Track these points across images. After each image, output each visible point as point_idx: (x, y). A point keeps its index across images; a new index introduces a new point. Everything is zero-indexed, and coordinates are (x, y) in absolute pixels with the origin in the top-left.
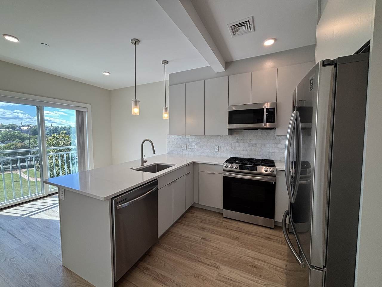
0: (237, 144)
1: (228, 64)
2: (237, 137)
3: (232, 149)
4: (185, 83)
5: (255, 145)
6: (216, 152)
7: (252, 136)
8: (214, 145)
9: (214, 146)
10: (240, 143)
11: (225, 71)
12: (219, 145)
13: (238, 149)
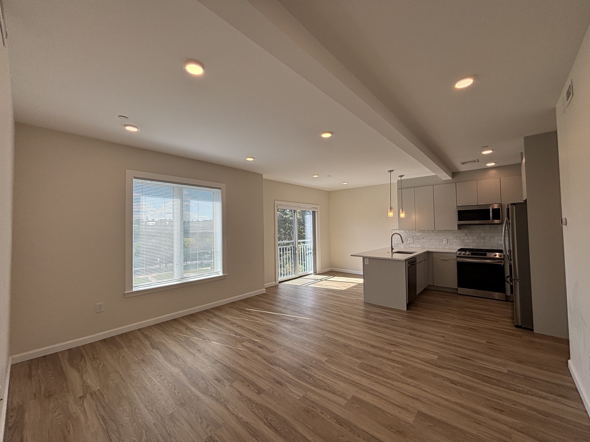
0: (466, 237)
1: (454, 174)
2: (466, 231)
3: (461, 242)
4: (414, 187)
5: (484, 238)
6: (445, 244)
7: (480, 230)
8: (442, 238)
9: (443, 240)
10: (468, 236)
11: (451, 179)
12: (448, 239)
13: (467, 241)
